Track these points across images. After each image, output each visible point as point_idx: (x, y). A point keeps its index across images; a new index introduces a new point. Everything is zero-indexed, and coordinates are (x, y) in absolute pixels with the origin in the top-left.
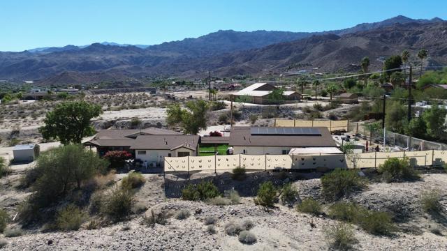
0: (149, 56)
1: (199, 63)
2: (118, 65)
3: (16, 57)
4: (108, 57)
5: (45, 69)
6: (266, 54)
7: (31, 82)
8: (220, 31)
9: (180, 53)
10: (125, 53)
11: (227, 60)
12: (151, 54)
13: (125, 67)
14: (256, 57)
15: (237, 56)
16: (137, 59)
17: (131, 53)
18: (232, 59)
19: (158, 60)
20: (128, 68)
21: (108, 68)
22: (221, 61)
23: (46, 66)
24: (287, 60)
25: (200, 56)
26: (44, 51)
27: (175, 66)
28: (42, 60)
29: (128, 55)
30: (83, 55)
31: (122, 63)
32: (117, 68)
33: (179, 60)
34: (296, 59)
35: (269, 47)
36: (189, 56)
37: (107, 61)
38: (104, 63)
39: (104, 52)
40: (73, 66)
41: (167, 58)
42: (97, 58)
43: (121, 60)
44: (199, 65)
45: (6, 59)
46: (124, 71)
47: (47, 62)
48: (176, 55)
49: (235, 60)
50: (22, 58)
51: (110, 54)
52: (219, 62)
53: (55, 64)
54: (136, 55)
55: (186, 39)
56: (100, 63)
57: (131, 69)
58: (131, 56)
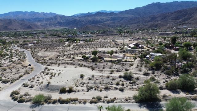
0: (119, 17)
1: (140, 20)
2: (106, 21)
3: (71, 18)
4: (103, 18)
5: (80, 23)
6: (173, 16)
7: (76, 28)
8: (153, 3)
9: (133, 15)
10: (109, 16)
11: (154, 19)
12: (120, 16)
13: (109, 22)
14: (167, 17)
15: (159, 16)
16: (114, 18)
17: (112, 16)
18: (156, 18)
19: (122, 18)
20: (110, 23)
21: (102, 22)
22: (150, 19)
23: (81, 22)
24: (180, 20)
25: (142, 16)
26: (80, 15)
27: (129, 21)
28: (79, 19)
29: (111, 17)
30: (93, 17)
31: (108, 20)
32: (105, 23)
33: (132, 18)
34: (185, 20)
35: (175, 12)
36: (136, 16)
37: (102, 19)
38: (101, 20)
39: (101, 16)
40: (90, 22)
41: (127, 17)
42: (98, 18)
43: (107, 19)
44: (140, 21)
45: (67, 19)
46: (108, 24)
47: (81, 20)
48: (130, 16)
49: (157, 19)
50: (73, 19)
51: (103, 16)
52: (149, 19)
53: (84, 21)
54: (113, 16)
55: (136, 8)
56: (99, 20)
57: (111, 23)
58: (112, 17)
